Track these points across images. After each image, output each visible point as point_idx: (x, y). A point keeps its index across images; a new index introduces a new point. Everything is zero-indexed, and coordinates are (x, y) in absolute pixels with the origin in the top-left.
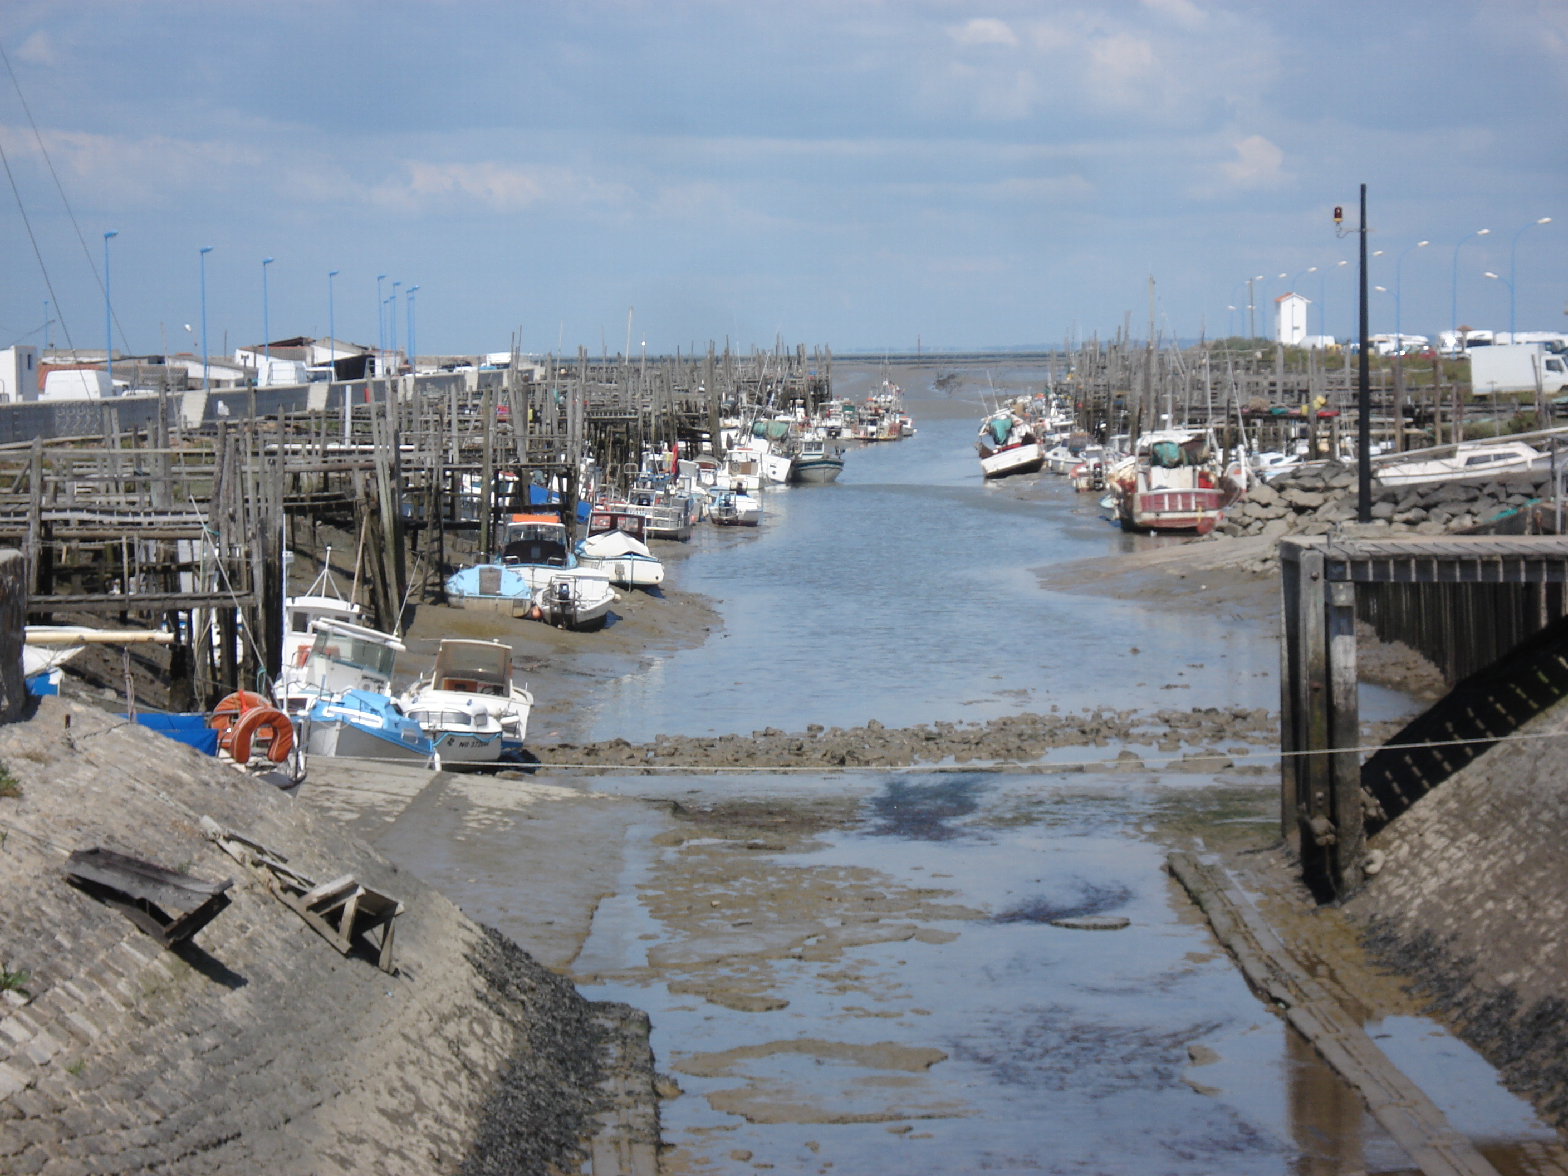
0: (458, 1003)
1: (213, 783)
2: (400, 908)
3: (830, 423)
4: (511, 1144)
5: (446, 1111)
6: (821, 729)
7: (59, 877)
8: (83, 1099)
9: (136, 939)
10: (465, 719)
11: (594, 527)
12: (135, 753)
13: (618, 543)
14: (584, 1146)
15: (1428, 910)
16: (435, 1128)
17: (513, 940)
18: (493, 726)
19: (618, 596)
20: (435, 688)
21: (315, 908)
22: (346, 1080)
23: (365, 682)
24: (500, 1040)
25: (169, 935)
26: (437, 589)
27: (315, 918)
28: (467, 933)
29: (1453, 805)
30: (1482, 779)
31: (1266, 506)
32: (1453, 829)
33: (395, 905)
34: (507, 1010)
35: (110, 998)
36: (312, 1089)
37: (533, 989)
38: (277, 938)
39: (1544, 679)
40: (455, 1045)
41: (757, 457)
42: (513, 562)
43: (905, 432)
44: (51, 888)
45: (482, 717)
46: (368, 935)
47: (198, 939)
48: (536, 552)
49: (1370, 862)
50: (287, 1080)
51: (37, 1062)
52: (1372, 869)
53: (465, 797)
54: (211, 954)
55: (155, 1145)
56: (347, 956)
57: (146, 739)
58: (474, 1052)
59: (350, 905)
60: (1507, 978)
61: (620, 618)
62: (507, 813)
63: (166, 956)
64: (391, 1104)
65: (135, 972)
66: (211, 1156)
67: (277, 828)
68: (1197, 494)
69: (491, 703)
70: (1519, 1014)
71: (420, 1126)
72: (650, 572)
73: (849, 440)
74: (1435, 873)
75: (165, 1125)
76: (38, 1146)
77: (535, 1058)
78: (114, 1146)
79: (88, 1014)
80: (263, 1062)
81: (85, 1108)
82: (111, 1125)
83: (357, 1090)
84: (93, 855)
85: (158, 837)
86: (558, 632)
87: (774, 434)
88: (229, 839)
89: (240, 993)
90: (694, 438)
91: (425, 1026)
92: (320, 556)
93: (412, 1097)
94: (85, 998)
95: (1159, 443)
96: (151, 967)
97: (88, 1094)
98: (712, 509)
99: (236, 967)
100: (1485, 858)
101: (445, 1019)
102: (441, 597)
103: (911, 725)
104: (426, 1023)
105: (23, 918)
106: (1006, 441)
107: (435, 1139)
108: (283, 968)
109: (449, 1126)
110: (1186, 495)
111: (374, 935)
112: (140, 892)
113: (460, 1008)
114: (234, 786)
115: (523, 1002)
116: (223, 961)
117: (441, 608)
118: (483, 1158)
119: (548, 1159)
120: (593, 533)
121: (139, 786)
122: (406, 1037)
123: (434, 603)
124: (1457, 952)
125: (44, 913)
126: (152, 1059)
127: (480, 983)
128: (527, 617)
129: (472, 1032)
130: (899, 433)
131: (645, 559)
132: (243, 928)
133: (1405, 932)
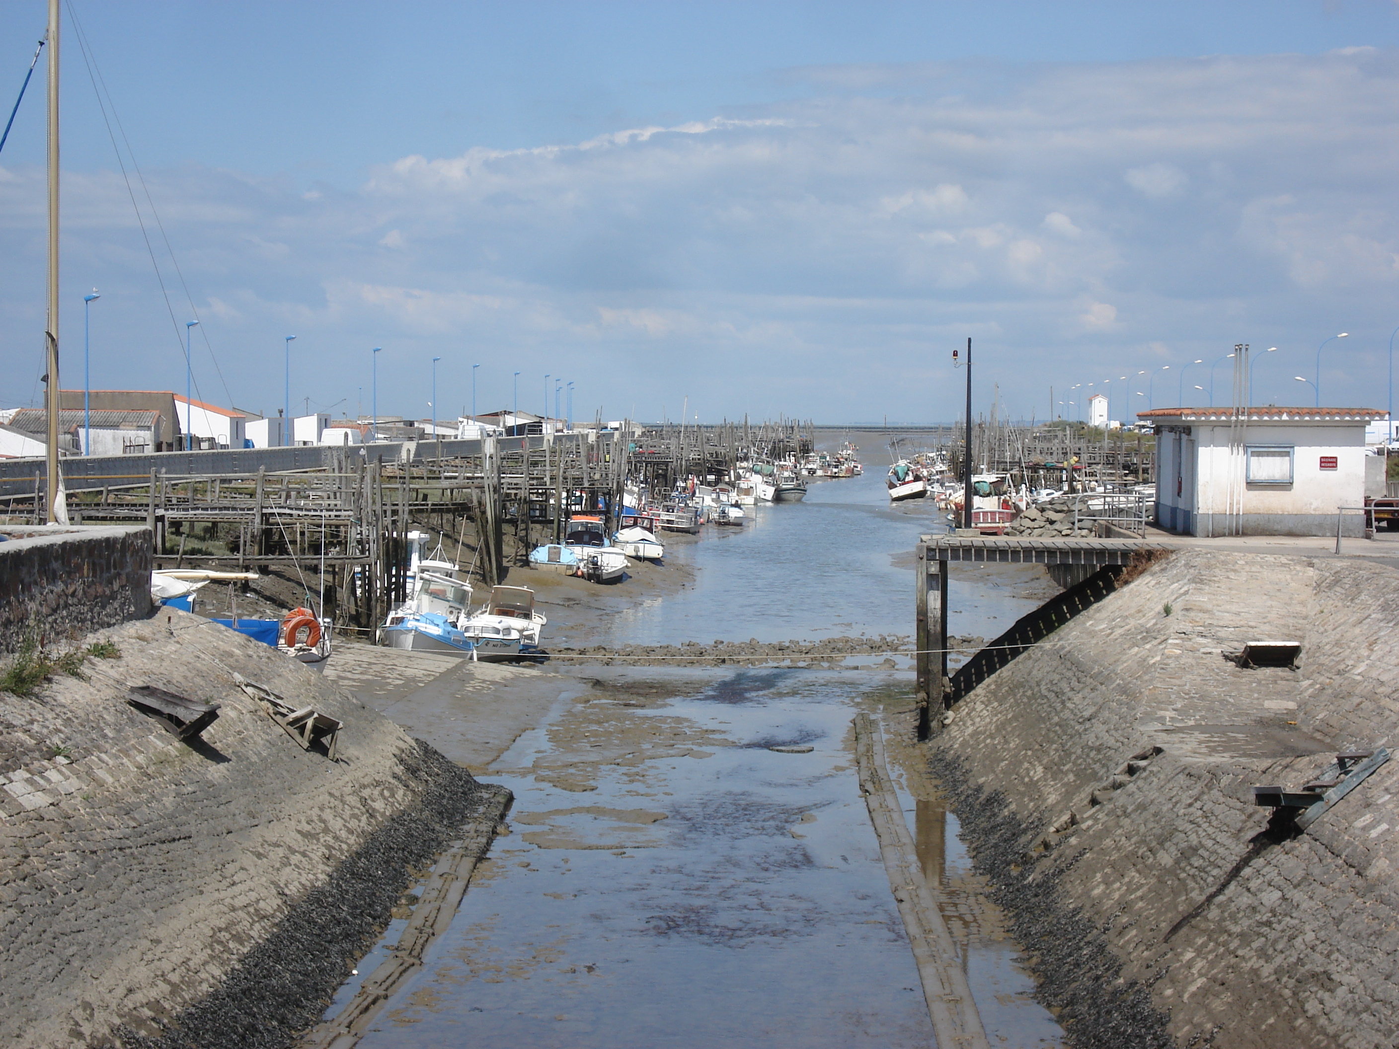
0: (377, 779)
1: (255, 656)
2: (341, 725)
3: (810, 466)
4: (384, 854)
5: (343, 834)
6: (722, 642)
7: (123, 701)
8: (88, 813)
9: (161, 735)
10: (497, 631)
11: (624, 524)
12: (210, 638)
13: (637, 533)
14: (436, 857)
15: (964, 744)
16: (331, 841)
17: (435, 748)
18: (515, 635)
19: (629, 565)
20: (490, 614)
21: (291, 724)
22: (279, 814)
23: (451, 609)
24: (400, 800)
25: (181, 733)
26: (524, 558)
27: (291, 729)
28: (402, 742)
29: (993, 687)
30: (1010, 673)
31: (1033, 520)
32: (989, 701)
33: (338, 723)
34: (412, 784)
35: (129, 764)
36: (254, 818)
37: (438, 775)
38: (262, 739)
39: (1054, 618)
40: (364, 801)
41: (754, 486)
42: (572, 543)
43: (856, 472)
44: (115, 706)
45: (508, 630)
46: (324, 740)
47: (205, 735)
48: (586, 538)
49: (946, 718)
50: (237, 812)
51: (63, 793)
52: (947, 722)
53: (473, 674)
54: (212, 745)
55: (127, 839)
56: (307, 750)
57: (220, 631)
58: (379, 805)
59: (310, 723)
60: (982, 780)
61: (631, 577)
62: (493, 683)
63: (177, 744)
64: (307, 828)
65: (152, 750)
66: (164, 847)
67: (289, 681)
68: (1000, 513)
69: (516, 623)
70: (981, 799)
71: (322, 840)
72: (654, 551)
73: (821, 476)
74: (973, 724)
75: (139, 829)
76: (46, 834)
77: (422, 811)
78: (98, 837)
79: (110, 771)
80: (224, 802)
81: (87, 817)
82: (100, 827)
83: (286, 820)
84: (146, 690)
85: (202, 683)
86: (592, 585)
87: (765, 472)
88: (247, 686)
89: (222, 766)
90: (720, 474)
91: (348, 790)
92: (457, 537)
93: (323, 825)
94: (111, 762)
95: (978, 482)
96: (165, 749)
97: (92, 810)
98: (715, 516)
99: (227, 753)
100: (996, 716)
101: (364, 787)
102: (526, 563)
103: (775, 642)
104: (350, 788)
105: (88, 720)
106: (904, 479)
107: (329, 847)
108: (258, 754)
109: (342, 842)
110: (993, 513)
111: (326, 740)
112: (167, 710)
113: (377, 782)
114: (269, 658)
115: (427, 781)
116: (218, 749)
117: (526, 570)
118: (359, 859)
119: (408, 863)
120: (623, 527)
121: (203, 656)
122: (330, 794)
123: (521, 566)
124: (967, 766)
125: (103, 718)
126: (144, 796)
127: (399, 770)
128: (574, 575)
129: (382, 794)
130: (852, 473)
131: (652, 543)
132: (240, 733)
133: (949, 757)
